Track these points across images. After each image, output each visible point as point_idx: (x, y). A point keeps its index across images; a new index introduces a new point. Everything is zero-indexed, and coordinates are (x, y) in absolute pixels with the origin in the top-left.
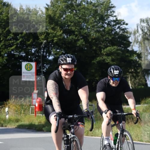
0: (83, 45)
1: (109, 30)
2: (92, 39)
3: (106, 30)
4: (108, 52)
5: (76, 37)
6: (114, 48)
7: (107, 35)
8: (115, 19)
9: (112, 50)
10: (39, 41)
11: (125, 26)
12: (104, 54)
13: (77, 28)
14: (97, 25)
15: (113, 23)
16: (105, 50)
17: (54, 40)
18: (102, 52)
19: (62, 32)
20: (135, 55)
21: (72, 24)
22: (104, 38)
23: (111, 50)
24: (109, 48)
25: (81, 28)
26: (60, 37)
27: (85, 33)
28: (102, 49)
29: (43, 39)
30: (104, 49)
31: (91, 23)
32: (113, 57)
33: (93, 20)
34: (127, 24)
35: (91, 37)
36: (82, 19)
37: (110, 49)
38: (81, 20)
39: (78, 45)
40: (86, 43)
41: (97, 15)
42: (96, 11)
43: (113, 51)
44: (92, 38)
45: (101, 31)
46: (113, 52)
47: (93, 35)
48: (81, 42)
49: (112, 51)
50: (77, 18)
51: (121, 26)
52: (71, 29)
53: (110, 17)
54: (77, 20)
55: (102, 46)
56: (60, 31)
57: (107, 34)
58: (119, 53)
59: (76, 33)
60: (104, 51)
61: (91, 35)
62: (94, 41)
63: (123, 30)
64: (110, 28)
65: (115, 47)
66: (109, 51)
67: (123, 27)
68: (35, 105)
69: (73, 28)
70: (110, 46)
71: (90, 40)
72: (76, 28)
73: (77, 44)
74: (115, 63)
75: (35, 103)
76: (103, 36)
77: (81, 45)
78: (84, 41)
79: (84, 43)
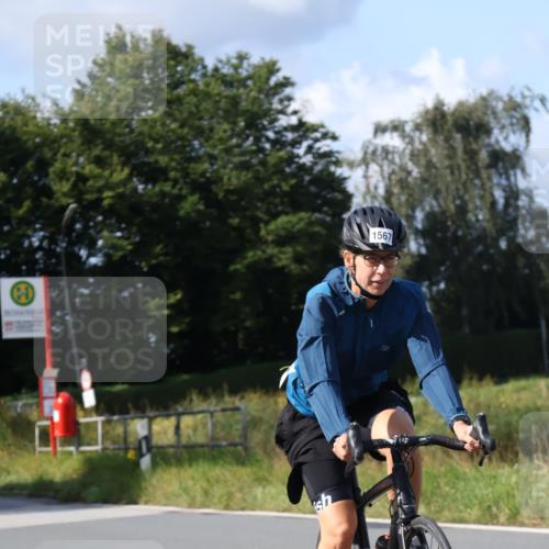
0: (198, 211)
1: (281, 160)
2: (228, 192)
3: (272, 160)
4: (283, 233)
5: (173, 187)
6: (301, 219)
7: (275, 177)
8: (294, 120)
9: (293, 227)
10: (53, 201)
11: (328, 142)
12: (270, 238)
13: (176, 157)
14: (239, 146)
15: (290, 136)
16: (272, 226)
17: (102, 199)
18: (263, 233)
19: (126, 171)
21: (159, 146)
22: (266, 186)
23: (289, 226)
24: (283, 219)
25: (190, 160)
26: (121, 190)
27: (203, 174)
28: (262, 225)
29: (65, 195)
30: (267, 223)
31: (220, 139)
32: (299, 249)
33: (225, 131)
34: (334, 138)
35: (223, 185)
36: (191, 127)
37: (289, 222)
38: (186, 130)
39: (182, 213)
40: (207, 206)
41: (238, 115)
42: (235, 101)
43: (298, 227)
44: (226, 187)
45: (253, 165)
46: (299, 231)
47: (229, 179)
48: (191, 204)
49: (295, 230)
50: (173, 126)
51: (318, 145)
52: (157, 162)
53: (280, 116)
54: (173, 131)
55: (260, 214)
56: (122, 170)
57: (275, 173)
58: (315, 233)
59: (172, 174)
60: (266, 230)
61: (221, 179)
62: (233, 198)
63: (328, 154)
64: (283, 154)
65: (303, 215)
66: (284, 228)
67: (325, 146)
68: (51, 419)
69: (163, 160)
70: (287, 214)
71: (221, 195)
72: (171, 159)
73: (178, 210)
74: (305, 267)
75: (52, 412)
76: (259, 179)
77: (193, 215)
78: (200, 199)
79: (201, 207)
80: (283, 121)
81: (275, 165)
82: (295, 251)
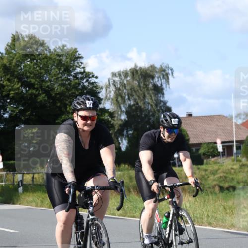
0: (45, 100)
1: (76, 83)
2: (56, 94)
3: (73, 83)
5: (36, 91)
7: (73, 90)
8: (82, 71)
11: (94, 79)
13: (38, 80)
14: (61, 77)
15: (80, 76)
17: (10, 94)
18: (68, 109)
19: (20, 84)
20: (107, 114)
21: (32, 76)
22: (70, 93)
25: (43, 81)
26: (17, 91)
27: (48, 87)
28: (68, 106)
31: (54, 75)
33: (56, 72)
34: (97, 78)
36: (44, 70)
38: (42, 71)
39: (39, 100)
40: (48, 98)
41: (61, 66)
42: (60, 61)
44: (55, 92)
45: (66, 85)
47: (57, 89)
48: (42, 97)
50: (37, 69)
51: (90, 80)
52: (31, 81)
53: (77, 68)
54: (37, 70)
55: (67, 102)
56: (18, 84)
57: (73, 88)
59: (36, 86)
61: (54, 89)
62: (58, 96)
63: (93, 84)
64: (77, 81)
67: (93, 80)
69: (33, 81)
71: (53, 95)
72: (36, 81)
73: (37, 99)
76: (68, 90)
77: (43, 101)
78: (46, 95)
79: (46, 98)
80: (78, 70)
81: (74, 85)
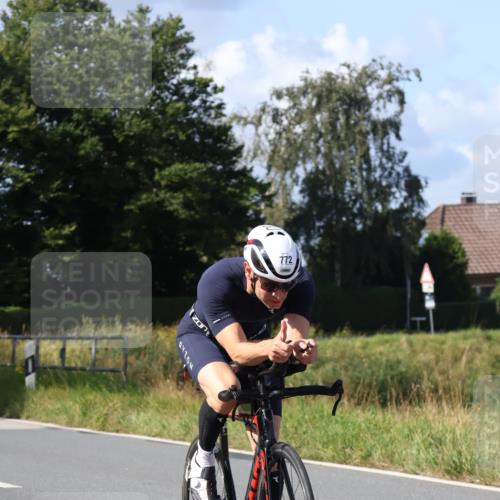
0: (97, 153)
1: (178, 111)
2: (128, 137)
3: (170, 111)
4: (176, 180)
5: (77, 127)
6: (195, 169)
7: (172, 127)
9: (186, 174)
12: (163, 183)
15: (188, 90)
16: (166, 172)
17: (8, 133)
18: (157, 177)
19: (32, 109)
20: (254, 191)
22: (164, 134)
23: (182, 173)
24: (177, 167)
26: (25, 126)
27: (105, 118)
28: (156, 170)
30: (161, 168)
32: (189, 195)
35: (124, 131)
37: (181, 170)
39: (82, 152)
40: (107, 147)
43: (189, 175)
44: (126, 133)
45: (152, 112)
46: (191, 178)
47: (130, 126)
48: (91, 145)
49: (187, 177)
55: (155, 159)
56: (29, 107)
57: (171, 123)
58: (206, 183)
59: (76, 116)
60: (160, 175)
61: (123, 124)
62: (133, 143)
64: (181, 105)
65: (197, 165)
66: (176, 175)
70: (181, 162)
71: (121, 139)
73: (78, 150)
74: (193, 213)
76: (159, 128)
77: (93, 155)
78: (100, 140)
79: (100, 148)
80: (183, 74)
81: (172, 115)
82: (185, 198)
